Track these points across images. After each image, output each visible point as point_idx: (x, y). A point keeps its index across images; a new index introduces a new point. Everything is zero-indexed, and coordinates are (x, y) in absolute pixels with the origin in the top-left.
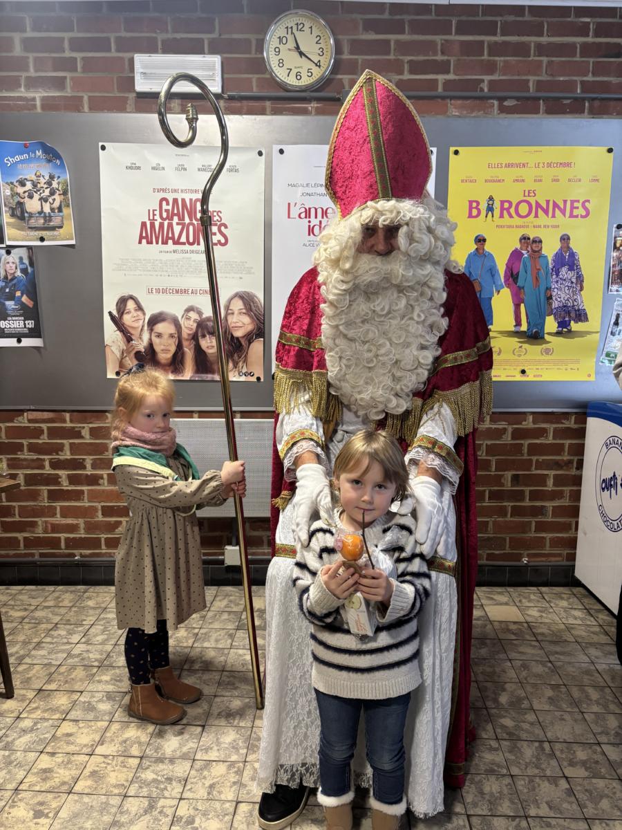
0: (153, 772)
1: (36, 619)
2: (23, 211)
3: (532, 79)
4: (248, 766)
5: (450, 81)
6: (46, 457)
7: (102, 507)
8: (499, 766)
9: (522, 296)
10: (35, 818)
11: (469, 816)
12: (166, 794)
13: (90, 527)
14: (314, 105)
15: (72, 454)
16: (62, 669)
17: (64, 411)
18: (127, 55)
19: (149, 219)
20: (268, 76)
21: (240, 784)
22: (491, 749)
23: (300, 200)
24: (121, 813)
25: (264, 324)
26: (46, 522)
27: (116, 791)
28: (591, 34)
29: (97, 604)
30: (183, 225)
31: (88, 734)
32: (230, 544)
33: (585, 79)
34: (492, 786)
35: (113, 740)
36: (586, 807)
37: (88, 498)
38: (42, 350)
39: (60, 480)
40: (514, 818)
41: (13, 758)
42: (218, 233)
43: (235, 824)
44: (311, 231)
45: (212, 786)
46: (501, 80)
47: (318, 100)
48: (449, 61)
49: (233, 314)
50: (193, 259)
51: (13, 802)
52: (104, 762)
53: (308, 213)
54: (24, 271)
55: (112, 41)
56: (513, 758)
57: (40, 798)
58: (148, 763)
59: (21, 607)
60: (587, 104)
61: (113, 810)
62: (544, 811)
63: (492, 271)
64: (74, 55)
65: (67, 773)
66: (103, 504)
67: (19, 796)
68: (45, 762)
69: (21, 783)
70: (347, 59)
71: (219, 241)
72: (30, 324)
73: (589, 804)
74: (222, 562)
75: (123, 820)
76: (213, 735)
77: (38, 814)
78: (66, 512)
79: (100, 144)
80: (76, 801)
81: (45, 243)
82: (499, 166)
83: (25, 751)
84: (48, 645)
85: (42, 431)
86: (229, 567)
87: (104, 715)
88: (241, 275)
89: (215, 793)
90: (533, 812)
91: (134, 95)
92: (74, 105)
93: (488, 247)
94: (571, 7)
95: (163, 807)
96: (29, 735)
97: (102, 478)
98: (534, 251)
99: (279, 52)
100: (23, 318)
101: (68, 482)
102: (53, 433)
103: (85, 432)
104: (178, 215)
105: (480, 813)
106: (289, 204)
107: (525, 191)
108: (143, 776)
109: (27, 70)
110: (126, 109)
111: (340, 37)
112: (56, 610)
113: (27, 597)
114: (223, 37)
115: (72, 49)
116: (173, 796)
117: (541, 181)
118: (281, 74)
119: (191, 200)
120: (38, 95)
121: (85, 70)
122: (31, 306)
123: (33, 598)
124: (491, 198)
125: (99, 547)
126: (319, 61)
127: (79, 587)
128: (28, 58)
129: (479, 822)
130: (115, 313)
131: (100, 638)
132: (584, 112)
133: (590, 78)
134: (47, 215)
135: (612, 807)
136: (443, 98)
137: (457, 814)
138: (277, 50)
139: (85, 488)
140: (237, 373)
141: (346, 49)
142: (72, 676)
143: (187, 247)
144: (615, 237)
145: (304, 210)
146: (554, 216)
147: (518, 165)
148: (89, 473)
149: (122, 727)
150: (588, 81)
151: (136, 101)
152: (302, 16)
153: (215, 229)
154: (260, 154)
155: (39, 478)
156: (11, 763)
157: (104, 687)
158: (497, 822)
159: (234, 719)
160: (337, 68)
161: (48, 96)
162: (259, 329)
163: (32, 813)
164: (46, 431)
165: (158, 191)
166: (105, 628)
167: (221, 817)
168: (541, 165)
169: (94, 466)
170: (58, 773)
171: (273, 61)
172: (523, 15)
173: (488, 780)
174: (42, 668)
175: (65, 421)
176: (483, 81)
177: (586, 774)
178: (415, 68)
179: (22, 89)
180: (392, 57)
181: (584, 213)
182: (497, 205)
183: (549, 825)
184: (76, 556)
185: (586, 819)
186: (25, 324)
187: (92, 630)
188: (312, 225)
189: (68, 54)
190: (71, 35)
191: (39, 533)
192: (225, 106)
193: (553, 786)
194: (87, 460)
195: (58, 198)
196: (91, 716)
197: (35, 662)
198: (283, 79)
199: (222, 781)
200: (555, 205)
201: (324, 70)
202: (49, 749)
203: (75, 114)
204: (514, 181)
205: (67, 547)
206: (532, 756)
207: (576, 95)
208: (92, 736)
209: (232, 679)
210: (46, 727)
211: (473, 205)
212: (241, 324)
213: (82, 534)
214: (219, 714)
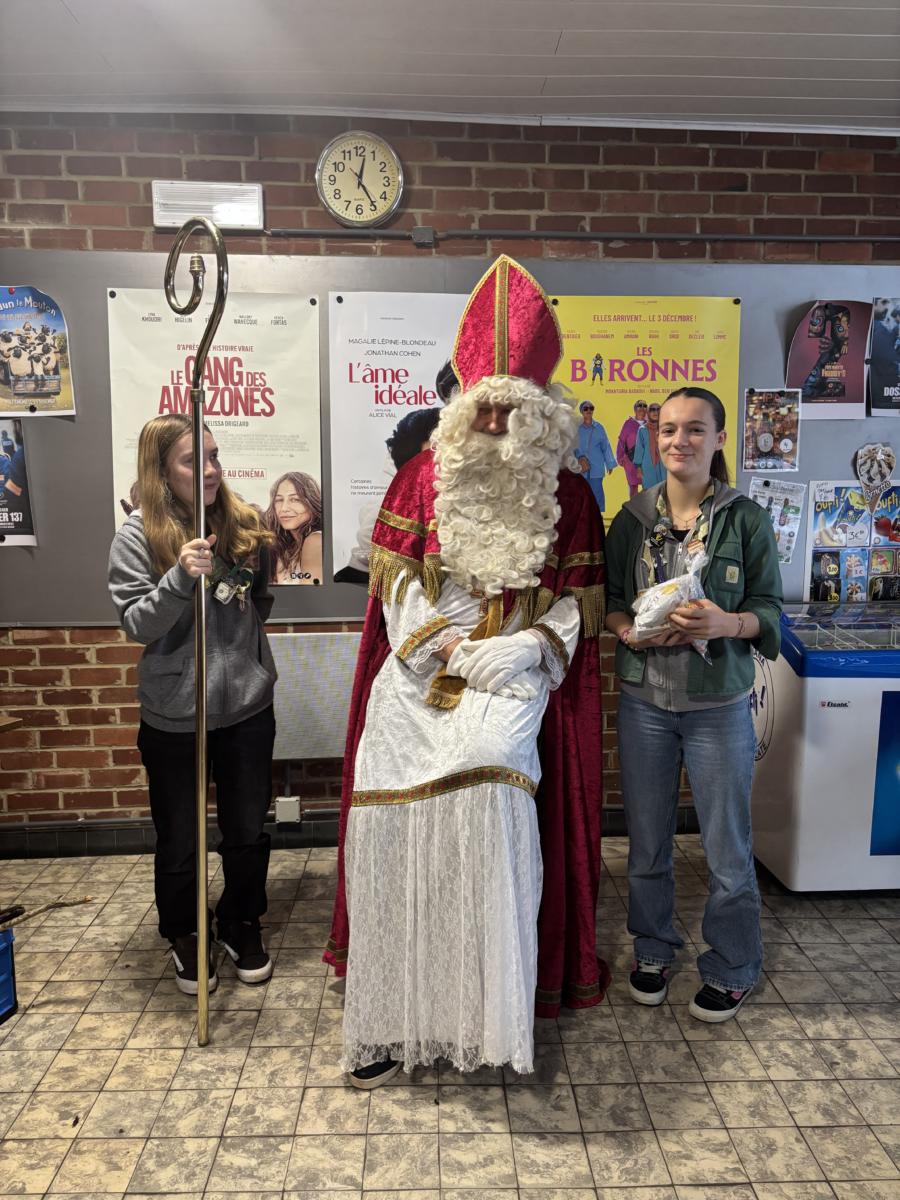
0: (201, 1062)
1: (31, 900)
2: (7, 373)
3: (643, 217)
4: (316, 1050)
5: (545, 217)
6: (38, 689)
7: (114, 752)
8: (610, 1032)
9: (639, 475)
10: (60, 1120)
11: (573, 1087)
12: (219, 1085)
13: (98, 779)
14: (380, 243)
15: (73, 684)
16: (73, 957)
17: (63, 628)
18: (141, 181)
19: (173, 383)
20: (322, 209)
21: (307, 1069)
22: (603, 1016)
23: (365, 361)
24: (166, 1108)
25: (322, 512)
26: (38, 774)
27: (158, 1086)
28: (711, 162)
29: (110, 877)
30: (217, 390)
31: (115, 1027)
32: (282, 794)
33: (705, 216)
34: (601, 1054)
35: (149, 1032)
36: (706, 1070)
37: (95, 741)
38: (35, 551)
39: (57, 718)
40: (624, 1085)
41: (24, 1058)
42: (261, 401)
43: (304, 1111)
44: (379, 397)
45: (273, 1074)
46: (604, 218)
47: (384, 238)
48: (542, 195)
49: (282, 500)
50: (230, 432)
51: (32, 1104)
52: (139, 1056)
53: (374, 376)
54: (9, 449)
55: (123, 162)
56: (627, 1023)
57: (65, 1098)
58: (193, 1054)
59: (7, 886)
60: (708, 247)
61: (156, 1106)
62: (660, 1076)
63: (603, 446)
64: (74, 178)
65: (95, 1070)
66: (114, 748)
67: (39, 1098)
68: (65, 1060)
69: (38, 1084)
70: (419, 190)
71: (263, 411)
72: (17, 517)
73: (710, 1067)
74: (273, 818)
75: (168, 1115)
76: (272, 1019)
77: (63, 1116)
78: (65, 761)
79: (109, 290)
80: (110, 1099)
81: (37, 414)
82: (607, 318)
83: (39, 1050)
84: (51, 930)
85: (33, 656)
86: (281, 824)
87: (134, 1005)
88: (292, 453)
89: (277, 1080)
90: (646, 1078)
91: (152, 229)
92: (75, 241)
93: (596, 416)
94: (686, 131)
95: (216, 1098)
96: (42, 1033)
97: (114, 714)
98: (653, 421)
99: (335, 180)
100: (7, 509)
101: (67, 721)
102: (48, 657)
103: (91, 656)
104: (209, 377)
105: (587, 1082)
106: (351, 365)
107: (638, 349)
108: (189, 1068)
109: (11, 195)
110: (141, 245)
111: (409, 163)
112: (57, 887)
113: (14, 873)
114: (265, 160)
115: (71, 171)
116: (227, 1086)
117: (657, 337)
118: (337, 207)
119: (226, 359)
120: (27, 228)
121: (87, 197)
122: (19, 494)
123: (23, 875)
124: (598, 357)
125: (110, 804)
126: (385, 193)
127: (83, 858)
128: (13, 181)
129: (585, 1092)
130: (129, 501)
131: (119, 918)
132: (703, 256)
133: (710, 215)
134: (40, 378)
135: (735, 1069)
136: (537, 238)
137: (560, 1085)
138: (332, 178)
139: (90, 728)
140: (288, 575)
141: (417, 177)
142: (88, 964)
143: (222, 418)
144: (748, 404)
145: (369, 372)
146: (674, 379)
147: (630, 318)
148: (96, 708)
149: (158, 1018)
150: (708, 219)
151: (154, 239)
152: (361, 137)
153: (257, 395)
154: (313, 302)
155: (30, 717)
156: (22, 1064)
157: (130, 973)
158: (604, 1090)
159: (297, 1001)
160: (406, 199)
161: (39, 230)
162: (316, 519)
163: (56, 1115)
164: (37, 655)
165: (184, 348)
166: (124, 906)
167: (286, 1104)
168: (656, 318)
169: (102, 700)
170: (84, 1071)
171: (328, 191)
172: (630, 139)
173: (597, 1048)
174: (48, 957)
175: (63, 641)
176: (584, 218)
177: (710, 1036)
178: (502, 201)
179: (6, 220)
180: (473, 188)
181: (709, 375)
182: (606, 367)
183: (663, 1090)
184: (78, 818)
185: (705, 1082)
186: (10, 517)
187: (108, 909)
188: (380, 391)
189: (65, 177)
190: (70, 153)
191: (29, 788)
192: (267, 245)
193: (671, 1051)
194: (94, 692)
195: (53, 357)
196: (117, 1007)
197: (36, 950)
198: (340, 213)
199: (286, 1067)
200: (675, 366)
201: (390, 203)
202: (68, 1046)
203: (75, 254)
204: (627, 336)
205: (67, 806)
206: (650, 1021)
207: (693, 237)
208: (121, 1030)
209: (292, 957)
210: (61, 1022)
211: (577, 365)
212: (294, 514)
213: (87, 788)
214: (278, 997)
